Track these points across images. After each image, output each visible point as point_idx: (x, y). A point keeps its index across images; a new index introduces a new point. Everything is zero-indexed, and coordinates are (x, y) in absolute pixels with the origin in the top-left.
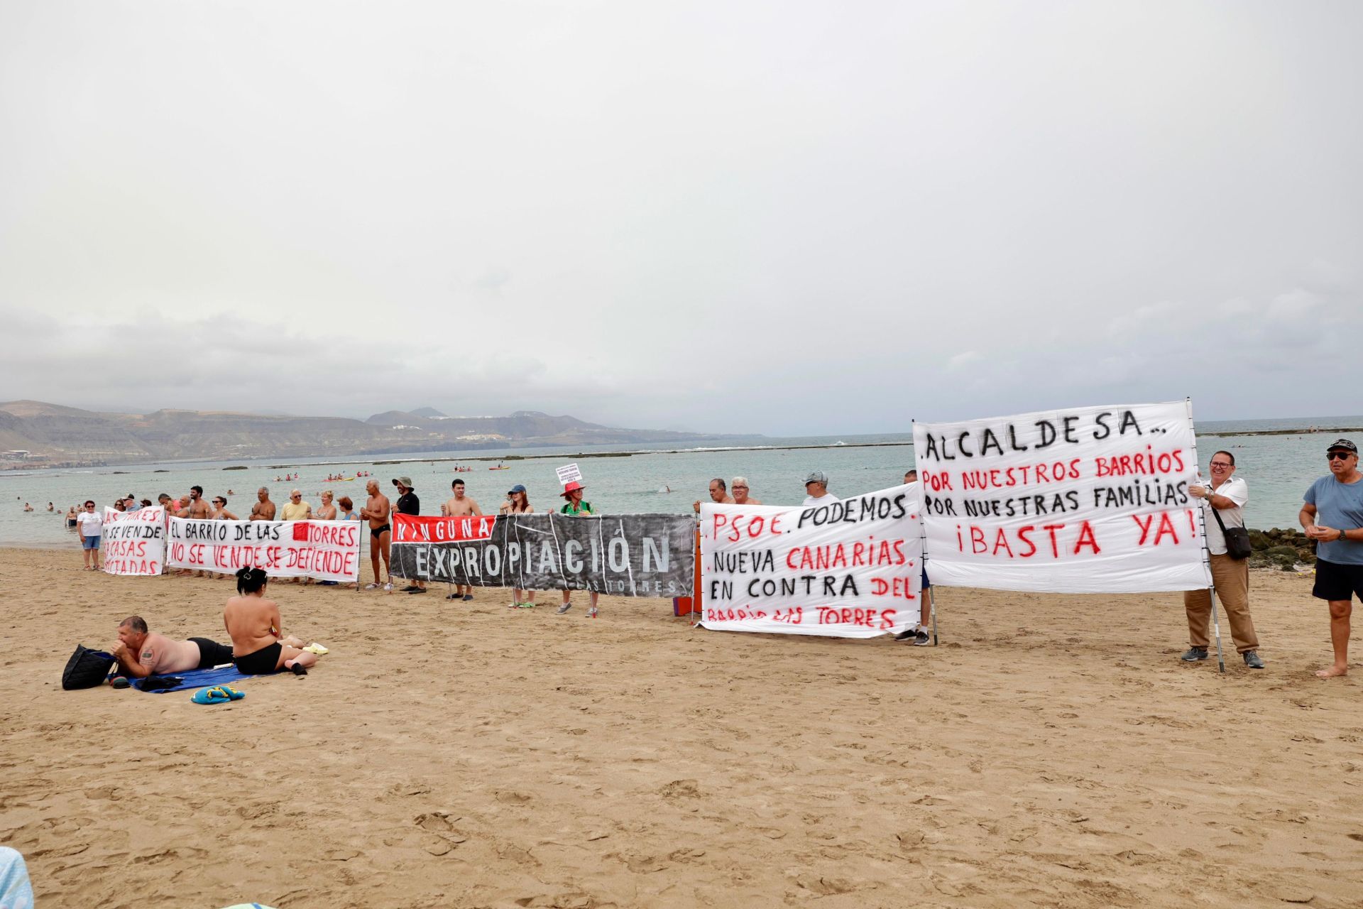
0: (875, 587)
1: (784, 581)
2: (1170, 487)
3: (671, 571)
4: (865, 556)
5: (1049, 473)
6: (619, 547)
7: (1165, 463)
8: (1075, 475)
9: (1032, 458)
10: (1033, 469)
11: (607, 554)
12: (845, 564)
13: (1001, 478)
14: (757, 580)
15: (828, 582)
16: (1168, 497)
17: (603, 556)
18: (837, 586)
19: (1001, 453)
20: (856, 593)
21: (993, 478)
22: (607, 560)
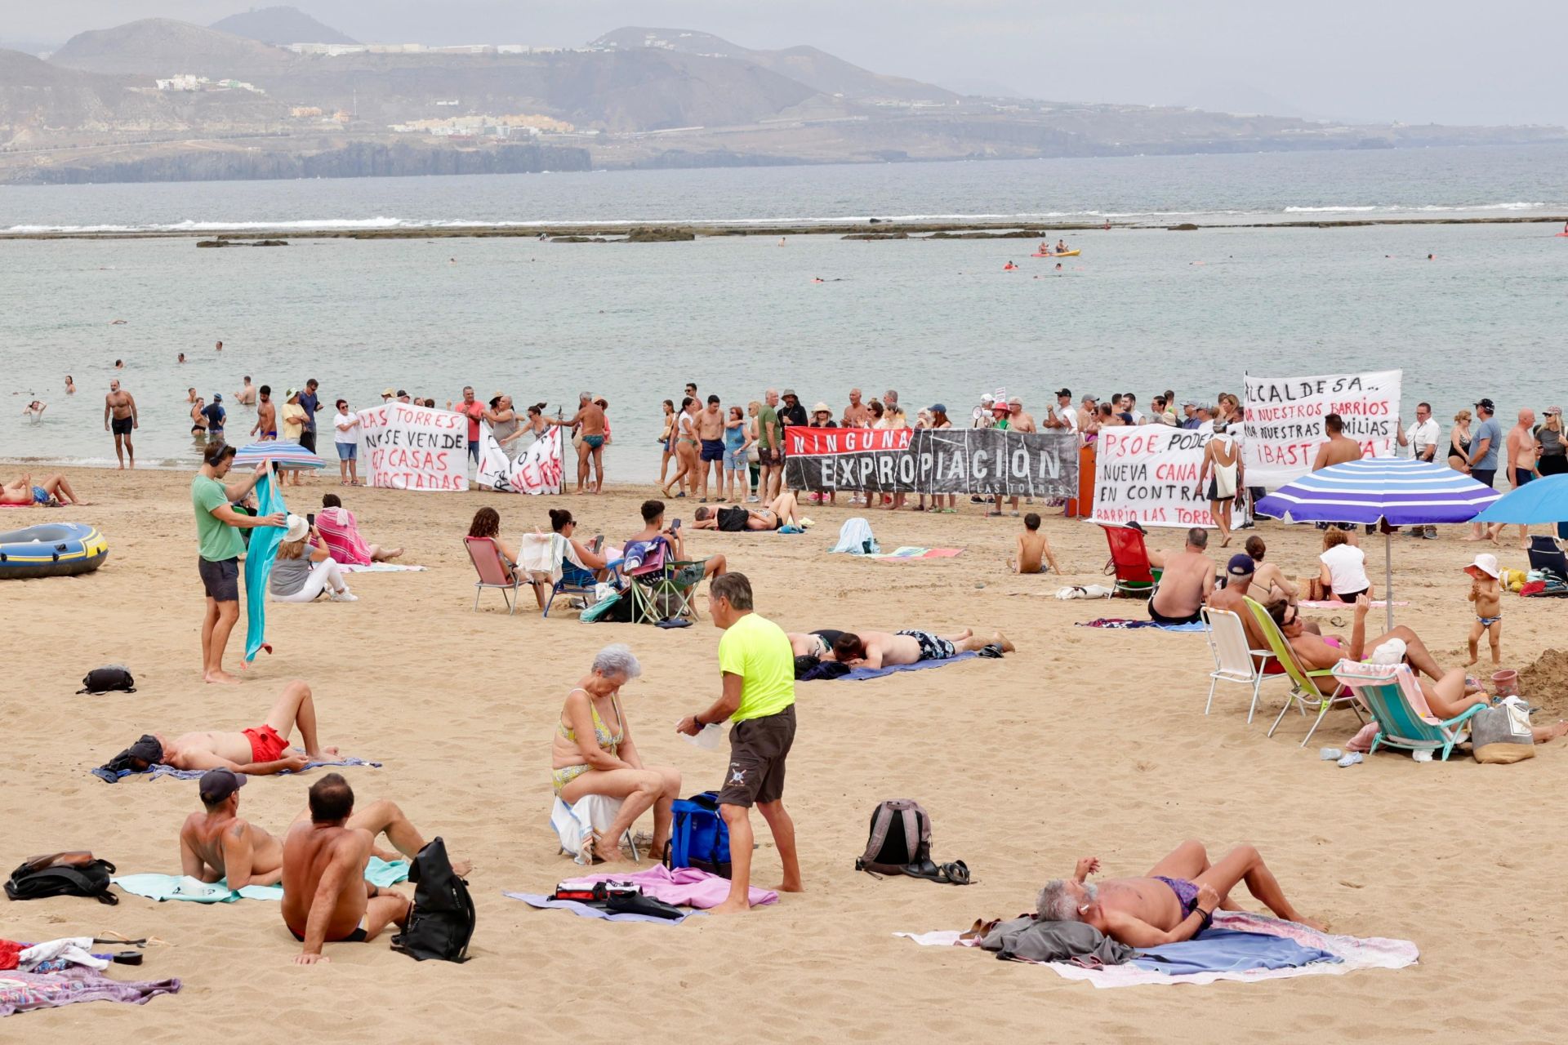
1: (1154, 488)
2: (1375, 423)
3: (1059, 478)
5: (1305, 411)
6: (1021, 458)
7: (1374, 409)
10: (1296, 408)
11: (1010, 462)
14: (1134, 487)
15: (1184, 491)
16: (1373, 430)
17: (1007, 465)
18: (1191, 493)
19: (1281, 400)
21: (1275, 413)
22: (1010, 467)
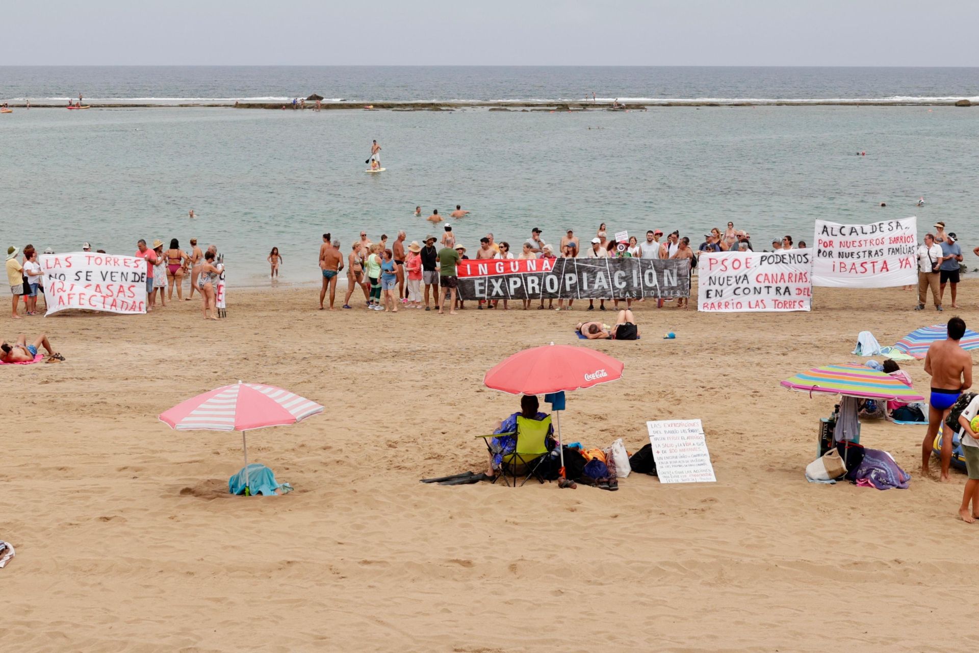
0: (797, 292)
1: (755, 288)
2: (909, 248)
3: (678, 285)
4: (793, 279)
5: (874, 242)
6: (651, 275)
7: (909, 240)
8: (883, 243)
9: (869, 237)
10: (869, 241)
11: (643, 277)
12: (785, 282)
13: (856, 244)
14: (739, 288)
15: (778, 289)
16: (909, 251)
17: (641, 279)
18: (782, 291)
19: (858, 235)
20: (790, 294)
21: (853, 244)
22: (643, 281)
